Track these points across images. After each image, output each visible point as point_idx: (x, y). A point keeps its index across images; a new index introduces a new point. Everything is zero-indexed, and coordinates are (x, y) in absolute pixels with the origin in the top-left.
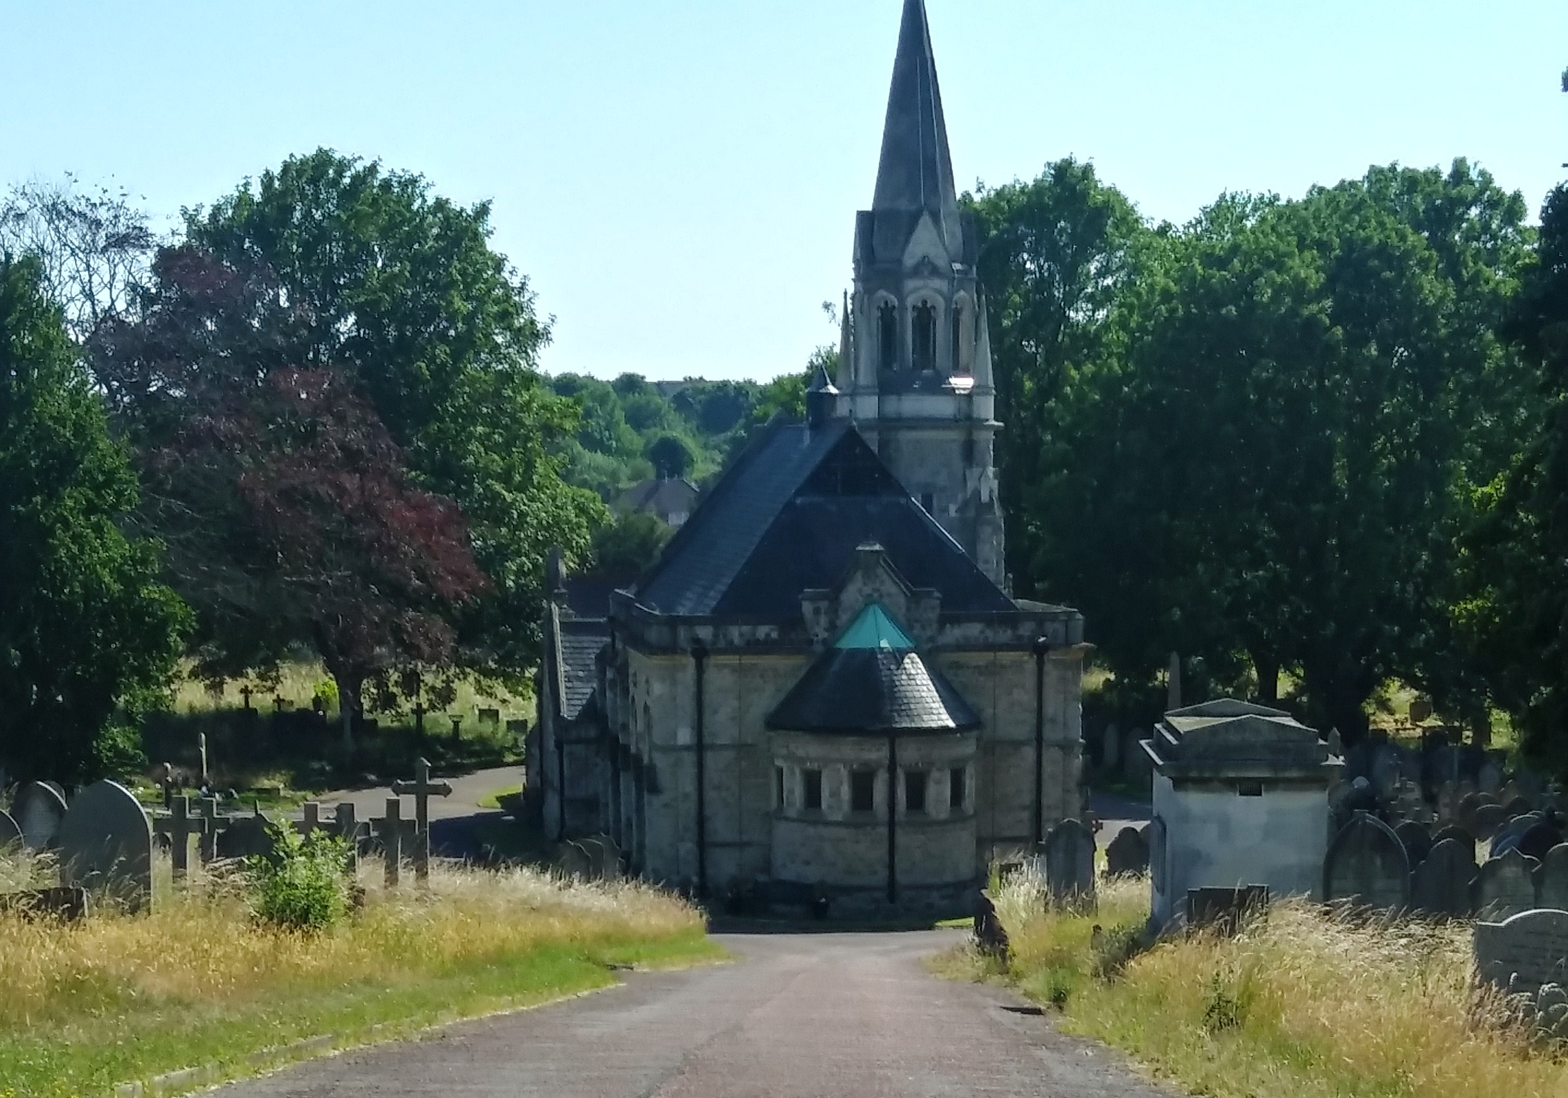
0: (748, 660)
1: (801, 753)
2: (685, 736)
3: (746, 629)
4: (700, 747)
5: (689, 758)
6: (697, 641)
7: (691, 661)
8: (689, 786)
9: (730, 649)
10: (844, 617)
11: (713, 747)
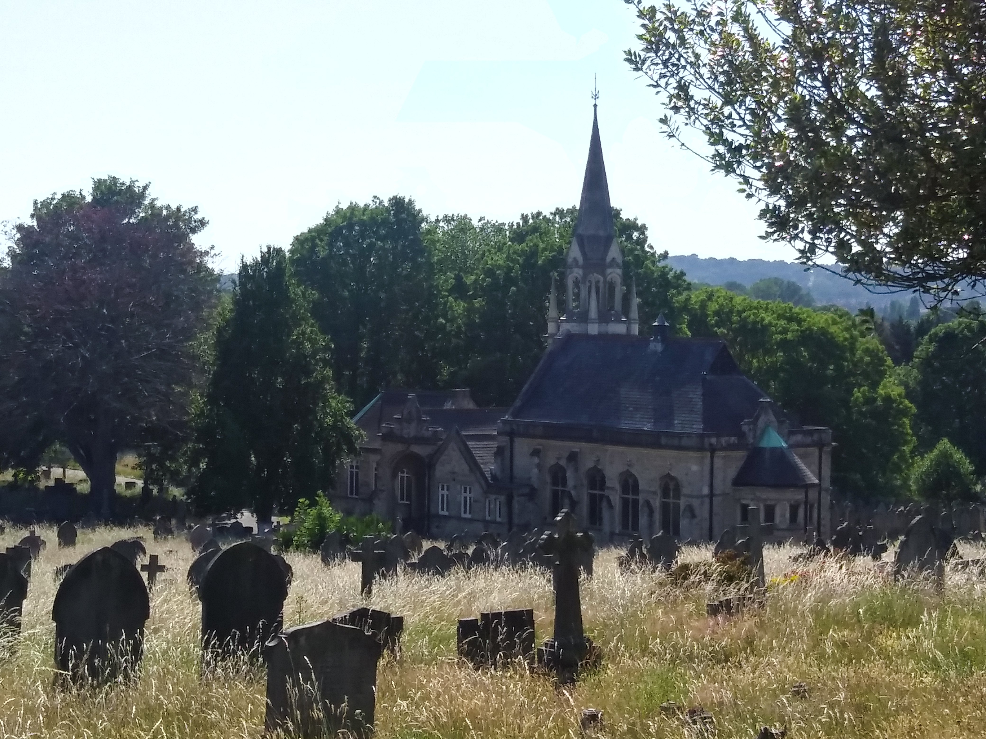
0: (729, 453)
1: (764, 496)
2: (706, 491)
3: (727, 438)
4: (711, 495)
5: (707, 500)
6: (711, 445)
7: (709, 454)
8: (706, 515)
9: (723, 449)
10: (758, 432)
11: (716, 495)
